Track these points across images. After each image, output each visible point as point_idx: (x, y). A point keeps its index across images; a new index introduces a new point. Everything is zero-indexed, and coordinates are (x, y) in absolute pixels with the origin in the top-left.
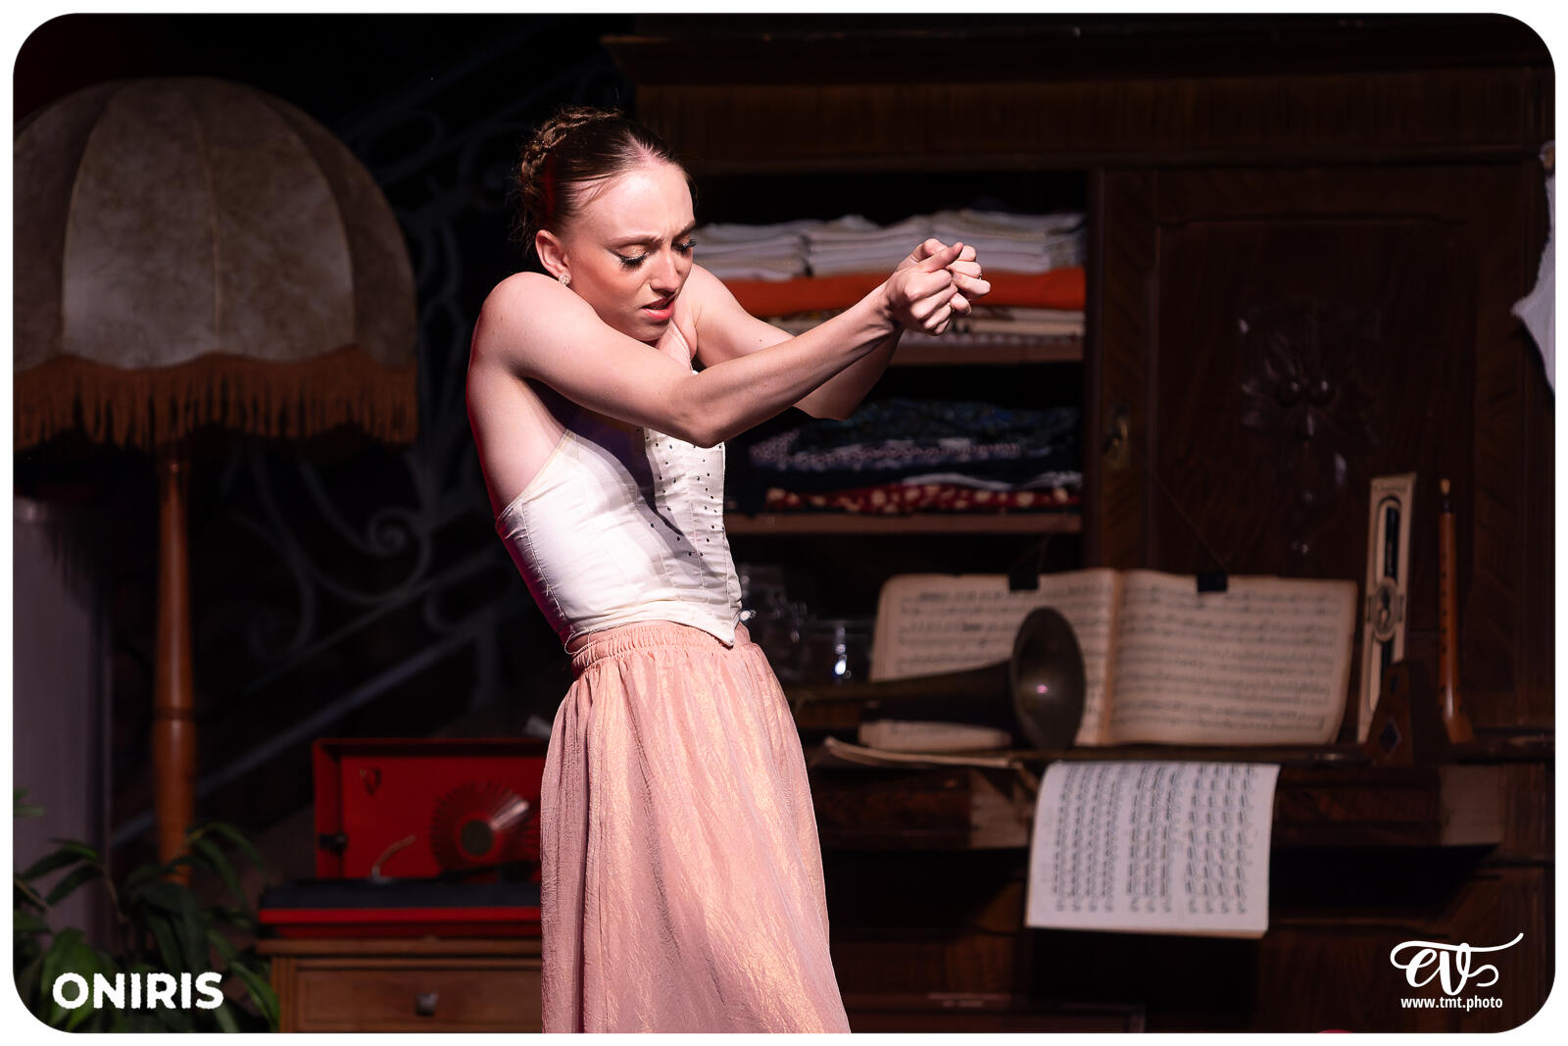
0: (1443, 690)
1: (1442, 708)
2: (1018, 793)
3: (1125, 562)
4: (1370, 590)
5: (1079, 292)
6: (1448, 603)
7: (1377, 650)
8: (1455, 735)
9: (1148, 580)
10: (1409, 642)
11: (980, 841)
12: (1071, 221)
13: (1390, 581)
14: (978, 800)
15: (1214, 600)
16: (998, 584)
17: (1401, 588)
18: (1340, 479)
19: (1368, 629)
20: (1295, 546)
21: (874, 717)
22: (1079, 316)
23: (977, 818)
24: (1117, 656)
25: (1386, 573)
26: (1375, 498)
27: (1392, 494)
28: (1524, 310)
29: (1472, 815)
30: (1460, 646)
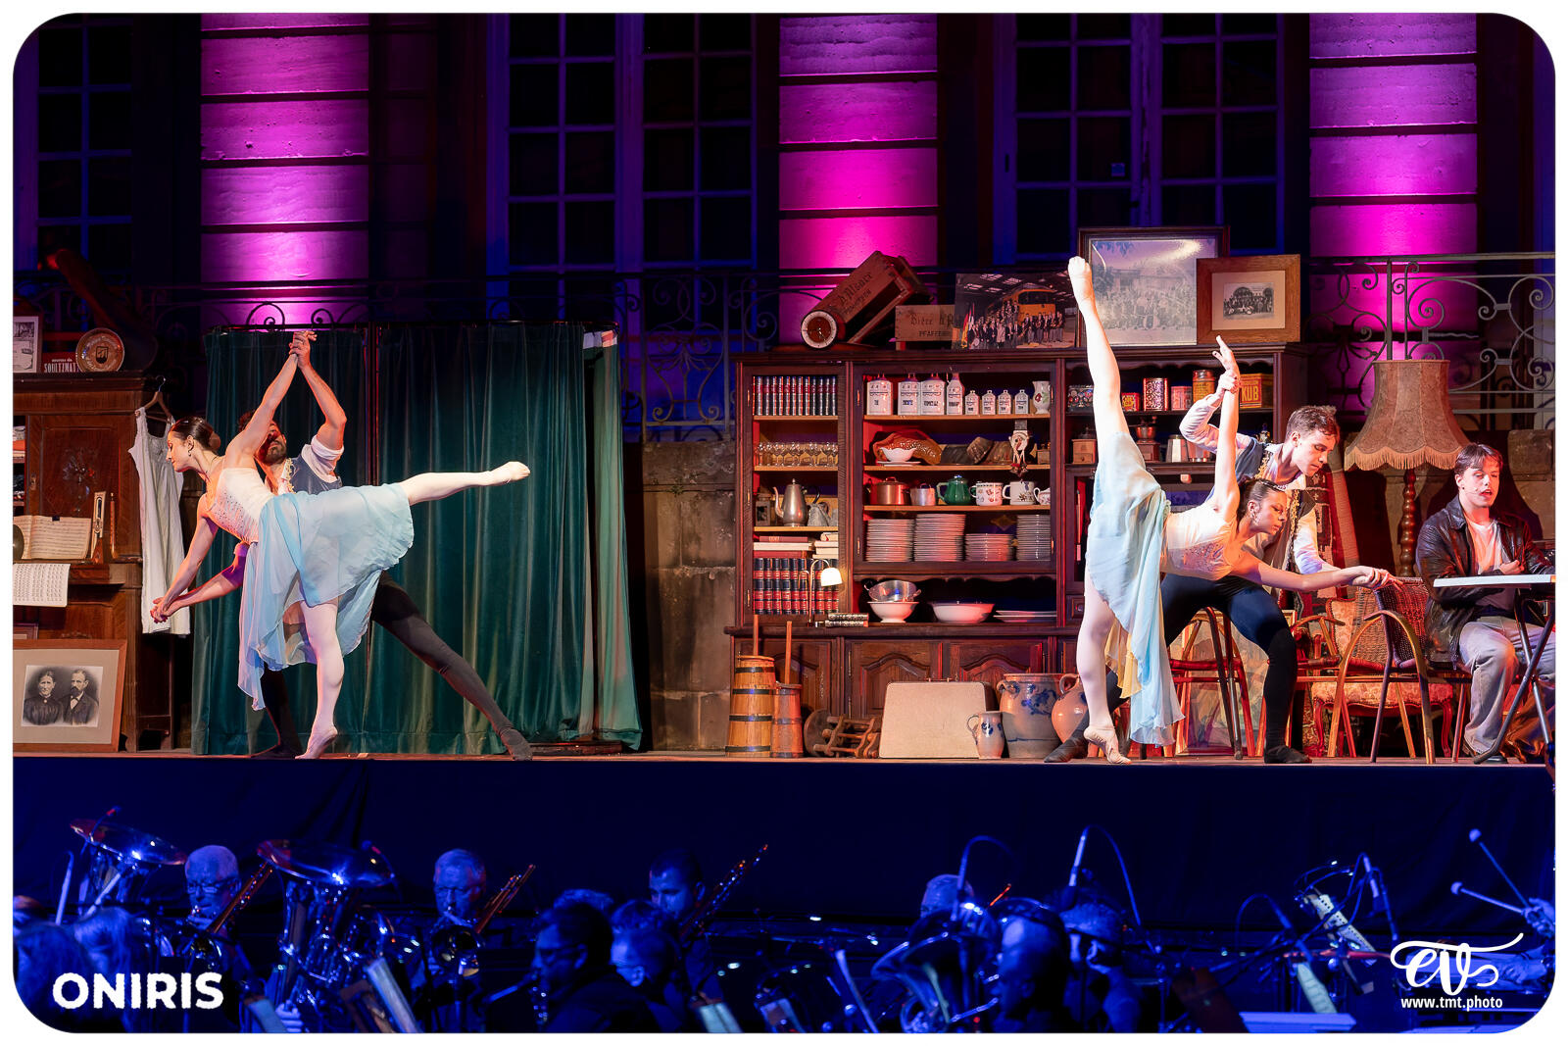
0: (112, 545)
1: (111, 549)
4: (94, 521)
5: (24, 446)
6: (112, 524)
7: (96, 535)
8: (114, 557)
9: (40, 518)
10: (104, 533)
12: (23, 428)
15: (56, 523)
17: (102, 520)
18: (87, 493)
19: (94, 530)
20: (76, 509)
22: (24, 452)
24: (32, 537)
25: (98, 517)
26: (96, 497)
27: (100, 496)
28: (130, 451)
29: (117, 576)
30: (116, 534)
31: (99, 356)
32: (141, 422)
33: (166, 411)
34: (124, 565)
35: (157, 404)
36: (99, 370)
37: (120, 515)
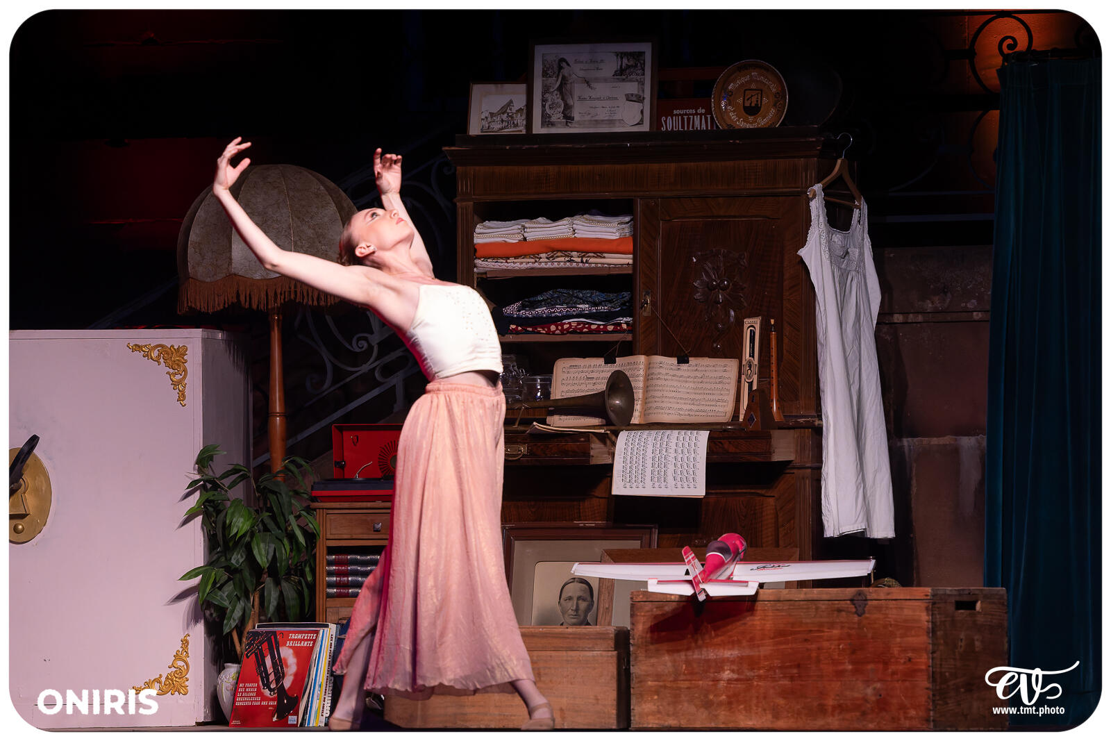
0: (772, 401)
1: (772, 408)
2: (608, 442)
3: (649, 352)
4: (744, 363)
5: (631, 248)
6: (774, 367)
7: (747, 385)
8: (777, 418)
9: (658, 359)
10: (759, 382)
11: (594, 462)
12: (627, 219)
13: (751, 358)
14: (593, 446)
15: (684, 367)
16: (601, 361)
17: (756, 361)
18: (732, 319)
19: (743, 377)
20: (715, 345)
21: (552, 413)
22: (631, 256)
23: (592, 453)
24: (647, 389)
25: (750, 356)
26: (746, 326)
27: (752, 325)
28: (802, 253)
29: (783, 449)
30: (779, 384)
31: (747, 104)
32: (817, 208)
33: (852, 187)
34: (792, 431)
35: (839, 180)
36: (749, 126)
37: (785, 351)
